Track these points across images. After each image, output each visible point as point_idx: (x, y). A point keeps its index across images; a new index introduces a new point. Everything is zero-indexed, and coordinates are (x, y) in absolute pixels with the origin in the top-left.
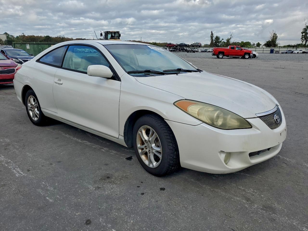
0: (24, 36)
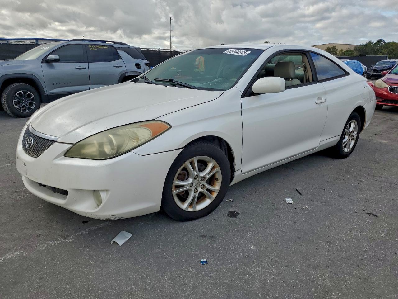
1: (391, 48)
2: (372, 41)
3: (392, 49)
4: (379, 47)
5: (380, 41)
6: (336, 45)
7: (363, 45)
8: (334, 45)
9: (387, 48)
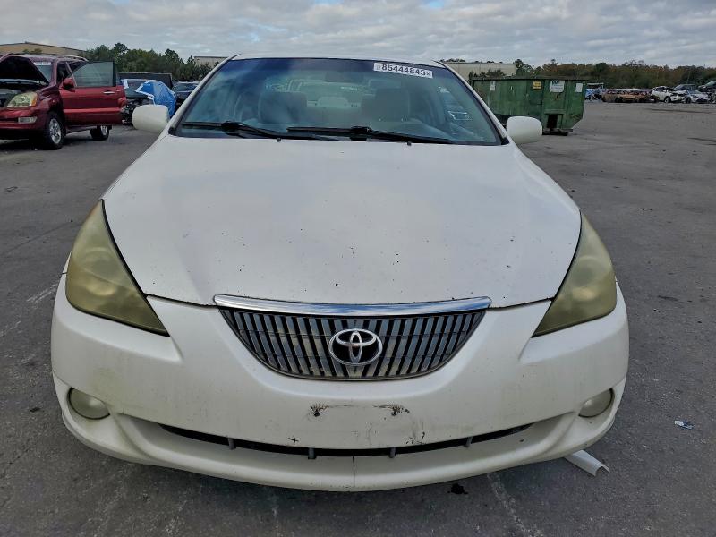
0: (554, 65)
1: (139, 60)
2: (106, 46)
3: (143, 62)
4: (120, 57)
5: (119, 47)
6: (41, 48)
7: (92, 52)
8: (37, 47)
9: (135, 60)
